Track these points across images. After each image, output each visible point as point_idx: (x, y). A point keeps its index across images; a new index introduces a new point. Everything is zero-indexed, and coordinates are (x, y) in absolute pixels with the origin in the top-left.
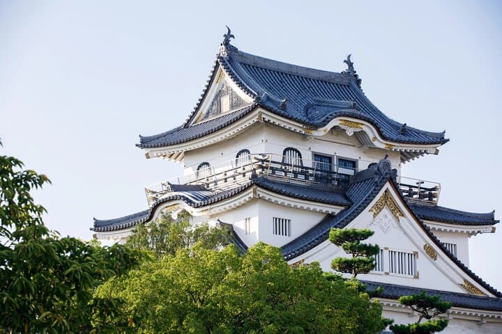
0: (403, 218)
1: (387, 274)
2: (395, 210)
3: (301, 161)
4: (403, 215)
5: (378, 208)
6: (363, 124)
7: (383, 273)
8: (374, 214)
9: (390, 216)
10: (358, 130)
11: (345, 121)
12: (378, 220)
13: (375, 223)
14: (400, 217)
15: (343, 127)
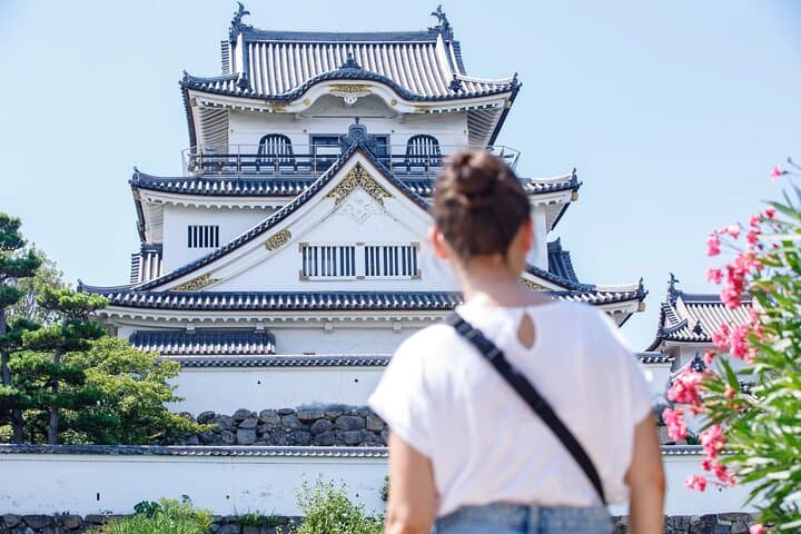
0: (391, 199)
1: (361, 278)
2: (374, 190)
3: (290, 148)
4: (390, 196)
5: (344, 190)
6: (370, 86)
7: (354, 278)
8: (338, 199)
9: (367, 199)
10: (364, 95)
11: (339, 85)
12: (344, 206)
13: (340, 211)
14: (385, 200)
15: (337, 94)
